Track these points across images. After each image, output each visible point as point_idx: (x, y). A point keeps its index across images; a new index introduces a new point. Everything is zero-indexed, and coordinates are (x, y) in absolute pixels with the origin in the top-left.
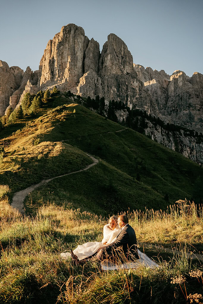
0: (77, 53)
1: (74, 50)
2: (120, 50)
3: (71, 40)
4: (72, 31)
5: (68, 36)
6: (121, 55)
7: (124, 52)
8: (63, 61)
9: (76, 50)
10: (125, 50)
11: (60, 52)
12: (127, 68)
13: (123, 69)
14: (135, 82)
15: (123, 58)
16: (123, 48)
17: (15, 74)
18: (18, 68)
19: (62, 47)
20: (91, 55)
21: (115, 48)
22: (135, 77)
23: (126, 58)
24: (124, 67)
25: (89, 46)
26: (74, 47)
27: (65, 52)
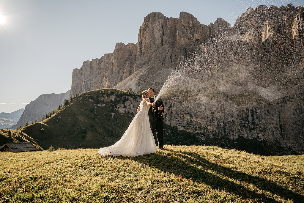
0: (155, 34)
1: (153, 33)
2: (189, 23)
3: (150, 25)
4: (150, 19)
5: (148, 24)
6: (190, 27)
7: (193, 24)
8: (146, 42)
9: (154, 32)
10: (194, 22)
11: (144, 36)
12: (196, 36)
13: (192, 38)
14: (204, 46)
15: (192, 29)
16: (192, 21)
17: (130, 49)
18: (132, 44)
19: (145, 32)
20: (169, 32)
21: (183, 23)
22: (203, 42)
23: (195, 29)
24: (193, 36)
25: (167, 25)
26: (153, 31)
27: (147, 35)
